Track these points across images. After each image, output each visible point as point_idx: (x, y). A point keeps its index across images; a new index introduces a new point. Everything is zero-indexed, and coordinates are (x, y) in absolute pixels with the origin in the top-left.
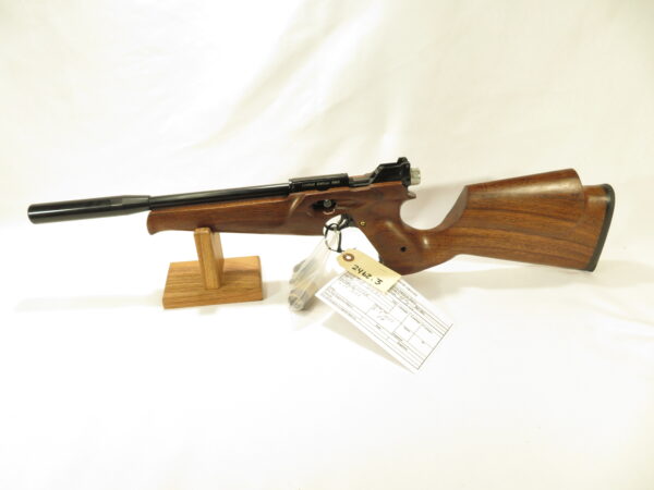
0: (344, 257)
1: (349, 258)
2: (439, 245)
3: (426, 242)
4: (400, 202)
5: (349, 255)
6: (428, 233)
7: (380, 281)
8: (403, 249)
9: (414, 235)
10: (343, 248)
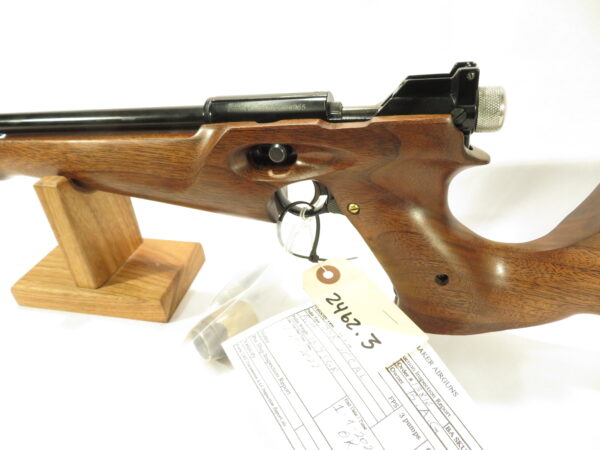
0: (320, 273)
1: (328, 275)
2: (535, 285)
3: (500, 269)
4: (448, 169)
5: (329, 268)
6: (508, 252)
7: (374, 341)
8: (443, 280)
9: (474, 250)
10: (319, 253)
